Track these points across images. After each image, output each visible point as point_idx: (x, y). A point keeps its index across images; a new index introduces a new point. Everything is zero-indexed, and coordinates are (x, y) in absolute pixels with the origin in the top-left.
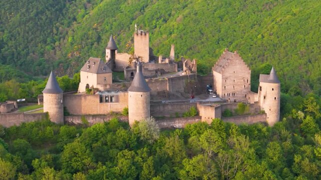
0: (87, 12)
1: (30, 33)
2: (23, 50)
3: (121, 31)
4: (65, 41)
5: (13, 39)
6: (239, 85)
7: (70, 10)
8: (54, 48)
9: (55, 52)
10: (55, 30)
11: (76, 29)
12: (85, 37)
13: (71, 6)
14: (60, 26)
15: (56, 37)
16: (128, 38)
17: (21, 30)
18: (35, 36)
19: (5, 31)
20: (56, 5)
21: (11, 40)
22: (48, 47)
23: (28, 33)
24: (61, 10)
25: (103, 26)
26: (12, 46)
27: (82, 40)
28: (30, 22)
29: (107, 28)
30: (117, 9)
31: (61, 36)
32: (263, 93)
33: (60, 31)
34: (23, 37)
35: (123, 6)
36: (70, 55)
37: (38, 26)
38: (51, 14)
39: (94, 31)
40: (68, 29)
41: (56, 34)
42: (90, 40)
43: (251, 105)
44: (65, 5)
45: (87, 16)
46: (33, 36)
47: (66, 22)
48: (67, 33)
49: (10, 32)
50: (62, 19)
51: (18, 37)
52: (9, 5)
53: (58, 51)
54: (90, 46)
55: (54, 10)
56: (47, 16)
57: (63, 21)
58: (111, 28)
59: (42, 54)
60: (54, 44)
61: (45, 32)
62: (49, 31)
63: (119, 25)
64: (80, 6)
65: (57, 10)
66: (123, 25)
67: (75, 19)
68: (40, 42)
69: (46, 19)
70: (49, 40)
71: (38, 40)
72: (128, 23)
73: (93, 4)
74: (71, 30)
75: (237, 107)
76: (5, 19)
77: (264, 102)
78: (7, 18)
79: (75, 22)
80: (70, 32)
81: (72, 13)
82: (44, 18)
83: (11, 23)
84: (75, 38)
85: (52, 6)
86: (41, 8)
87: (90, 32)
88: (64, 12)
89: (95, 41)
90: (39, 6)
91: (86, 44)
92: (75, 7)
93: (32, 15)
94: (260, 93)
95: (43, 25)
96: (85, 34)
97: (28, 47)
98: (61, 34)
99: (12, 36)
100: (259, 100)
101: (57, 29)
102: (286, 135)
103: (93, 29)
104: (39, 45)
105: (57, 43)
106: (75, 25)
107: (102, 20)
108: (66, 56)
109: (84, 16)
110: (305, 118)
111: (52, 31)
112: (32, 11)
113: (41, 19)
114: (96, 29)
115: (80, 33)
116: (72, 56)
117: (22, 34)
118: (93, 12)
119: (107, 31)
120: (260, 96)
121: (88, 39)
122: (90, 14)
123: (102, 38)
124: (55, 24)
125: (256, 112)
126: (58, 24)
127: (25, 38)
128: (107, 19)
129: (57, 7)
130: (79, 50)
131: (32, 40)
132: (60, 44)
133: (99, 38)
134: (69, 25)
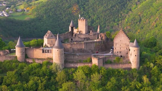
0: (137, 6)
1: (107, 16)
2: (103, 25)
3: (151, 16)
4: (124, 21)
5: (99, 19)
7: (129, 5)
8: (118, 24)
9: (119, 26)
10: (120, 15)
11: (130, 15)
12: (134, 19)
13: (129, 3)
14: (122, 13)
15: (120, 19)
16: (154, 20)
17: (103, 15)
18: (110, 18)
19: (95, 15)
20: (122, 3)
21: (97, 19)
22: (115, 24)
23: (106, 16)
24: (124, 5)
25: (143, 14)
26: (98, 23)
27: (132, 20)
28: (108, 11)
29: (145, 15)
30: (151, 5)
31: (122, 18)
33: (122, 16)
34: (104, 18)
35: (154, 4)
36: (125, 28)
37: (112, 13)
38: (119, 7)
39: (138, 16)
40: (127, 15)
41: (120, 17)
42: (136, 21)
44: (126, 3)
45: (136, 8)
46: (108, 18)
47: (126, 11)
48: (126, 17)
49: (97, 16)
50: (124, 10)
51: (101, 19)
52: (98, 2)
53: (120, 25)
54: (135, 24)
55: (120, 5)
56: (117, 8)
57: (124, 11)
58: (147, 15)
59: (112, 27)
60: (119, 22)
61: (115, 16)
62: (117, 16)
63: (151, 13)
64: (133, 3)
65: (122, 5)
66: (153, 13)
67: (131, 10)
68: (112, 21)
69: (116, 10)
70: (116, 20)
71: (111, 20)
72: (155, 12)
73: (141, 3)
74: (128, 15)
76: (96, 9)
78: (97, 8)
79: (131, 11)
80: (127, 17)
81: (130, 7)
82: (115, 9)
83: (98, 11)
84: (129, 19)
85: (119, 3)
86: (114, 4)
87: (137, 17)
88: (126, 6)
89: (138, 21)
90: (113, 3)
91: (134, 22)
92: (131, 4)
93: (109, 7)
95: (114, 12)
96: (134, 17)
97: (105, 23)
98: (123, 17)
99: (98, 17)
101: (121, 15)
103: (138, 15)
104: (111, 22)
105: (120, 22)
106: (130, 12)
107: (143, 11)
108: (123, 28)
109: (135, 8)
111: (118, 16)
112: (109, 6)
113: (114, 9)
114: (140, 15)
115: (131, 17)
116: (126, 28)
117: (103, 17)
118: (140, 6)
119: (145, 17)
121: (135, 20)
122: (138, 7)
123: (142, 20)
124: (120, 12)
126: (122, 12)
127: (105, 19)
128: (145, 10)
129: (122, 4)
130: (130, 25)
131: (108, 20)
132: (121, 22)
133: (141, 20)
134: (127, 13)
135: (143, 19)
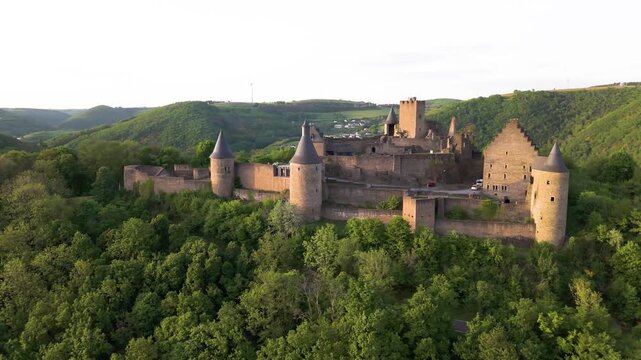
0: (584, 127)
7: (568, 125)
12: (576, 148)
13: (569, 122)
20: (554, 121)
24: (558, 125)
25: (596, 139)
29: (600, 141)
30: (613, 124)
35: (619, 122)
38: (548, 128)
39: (586, 143)
42: (580, 152)
44: (563, 121)
45: (583, 130)
47: (561, 135)
55: (551, 125)
56: (544, 129)
57: (558, 134)
58: (603, 141)
63: (612, 138)
64: (577, 122)
65: (554, 125)
66: (616, 138)
67: (571, 133)
72: (622, 136)
81: (569, 128)
82: (540, 131)
85: (551, 121)
86: (538, 122)
87: (582, 145)
88: (561, 126)
92: (573, 123)
96: (576, 146)
106: (570, 138)
107: (595, 134)
109: (580, 130)
118: (588, 127)
119: (598, 144)
122: (586, 129)
133: (589, 150)
134: (564, 138)
135: (594, 149)
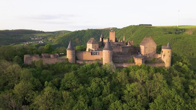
6: (151, 51)
32: (163, 54)
43: (158, 59)
75: (151, 59)
77: (164, 58)
94: (162, 54)
100: (161, 57)
102: (176, 73)
110: (183, 65)
120: (161, 55)
125: (160, 62)
